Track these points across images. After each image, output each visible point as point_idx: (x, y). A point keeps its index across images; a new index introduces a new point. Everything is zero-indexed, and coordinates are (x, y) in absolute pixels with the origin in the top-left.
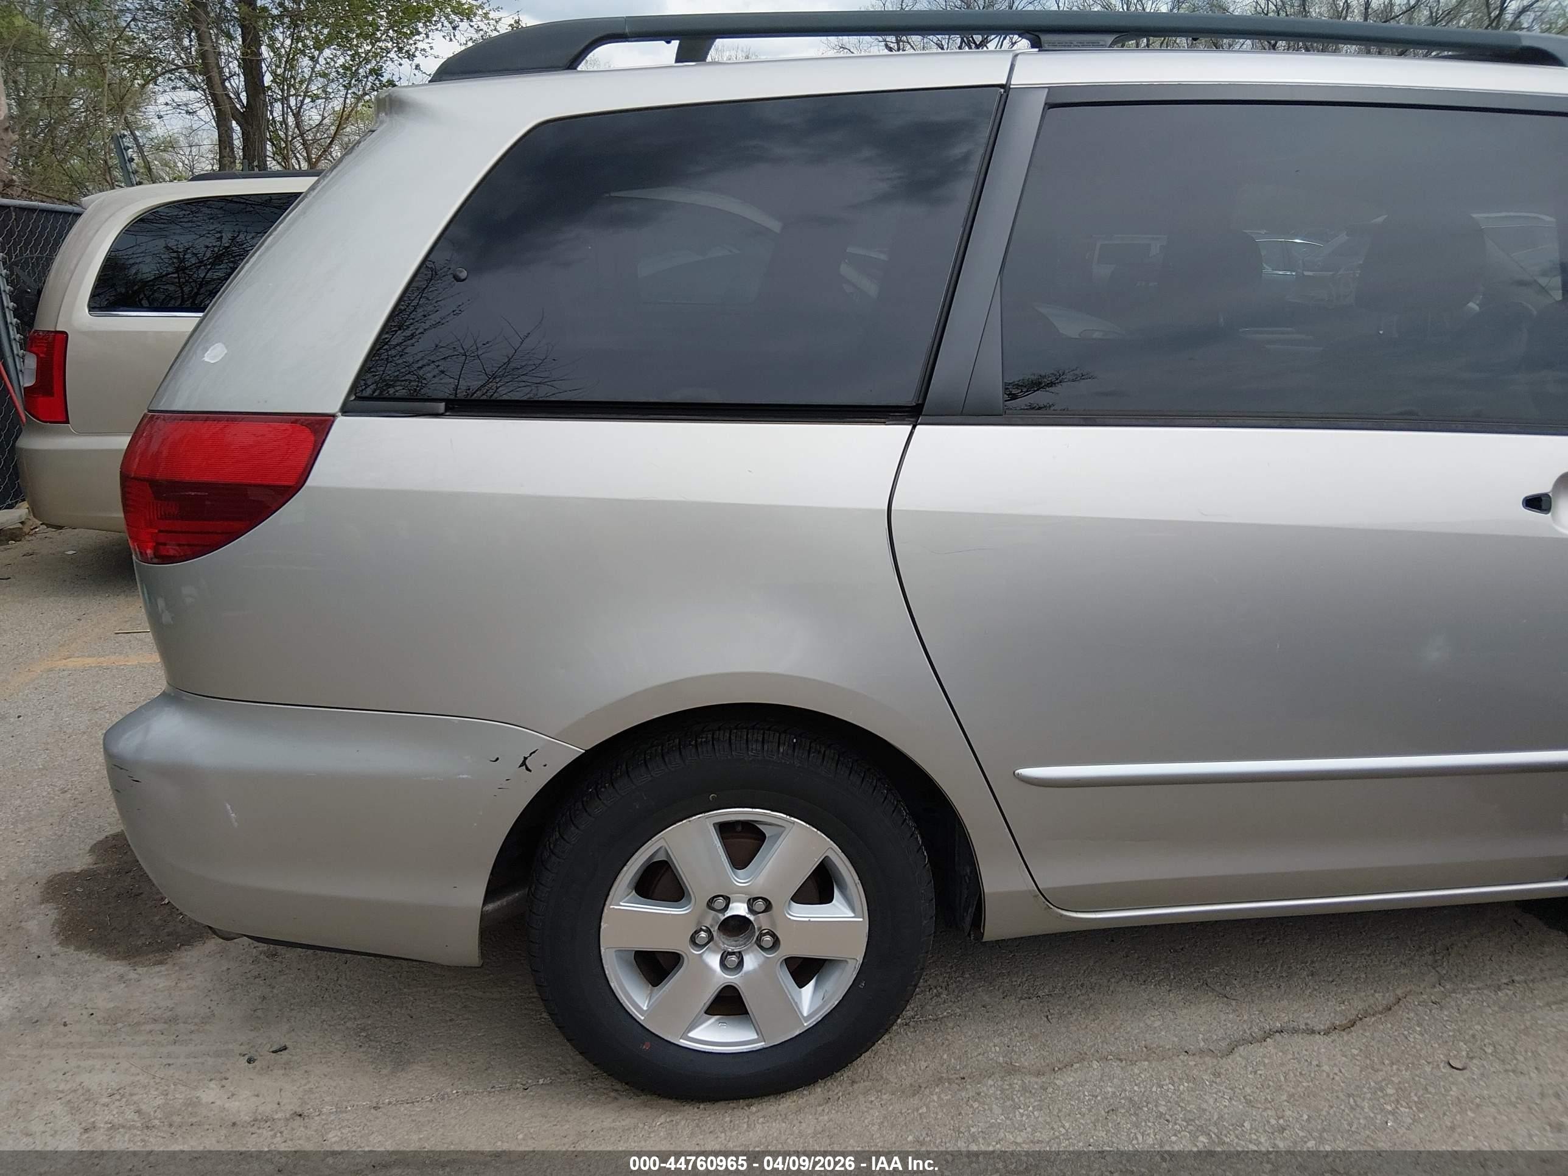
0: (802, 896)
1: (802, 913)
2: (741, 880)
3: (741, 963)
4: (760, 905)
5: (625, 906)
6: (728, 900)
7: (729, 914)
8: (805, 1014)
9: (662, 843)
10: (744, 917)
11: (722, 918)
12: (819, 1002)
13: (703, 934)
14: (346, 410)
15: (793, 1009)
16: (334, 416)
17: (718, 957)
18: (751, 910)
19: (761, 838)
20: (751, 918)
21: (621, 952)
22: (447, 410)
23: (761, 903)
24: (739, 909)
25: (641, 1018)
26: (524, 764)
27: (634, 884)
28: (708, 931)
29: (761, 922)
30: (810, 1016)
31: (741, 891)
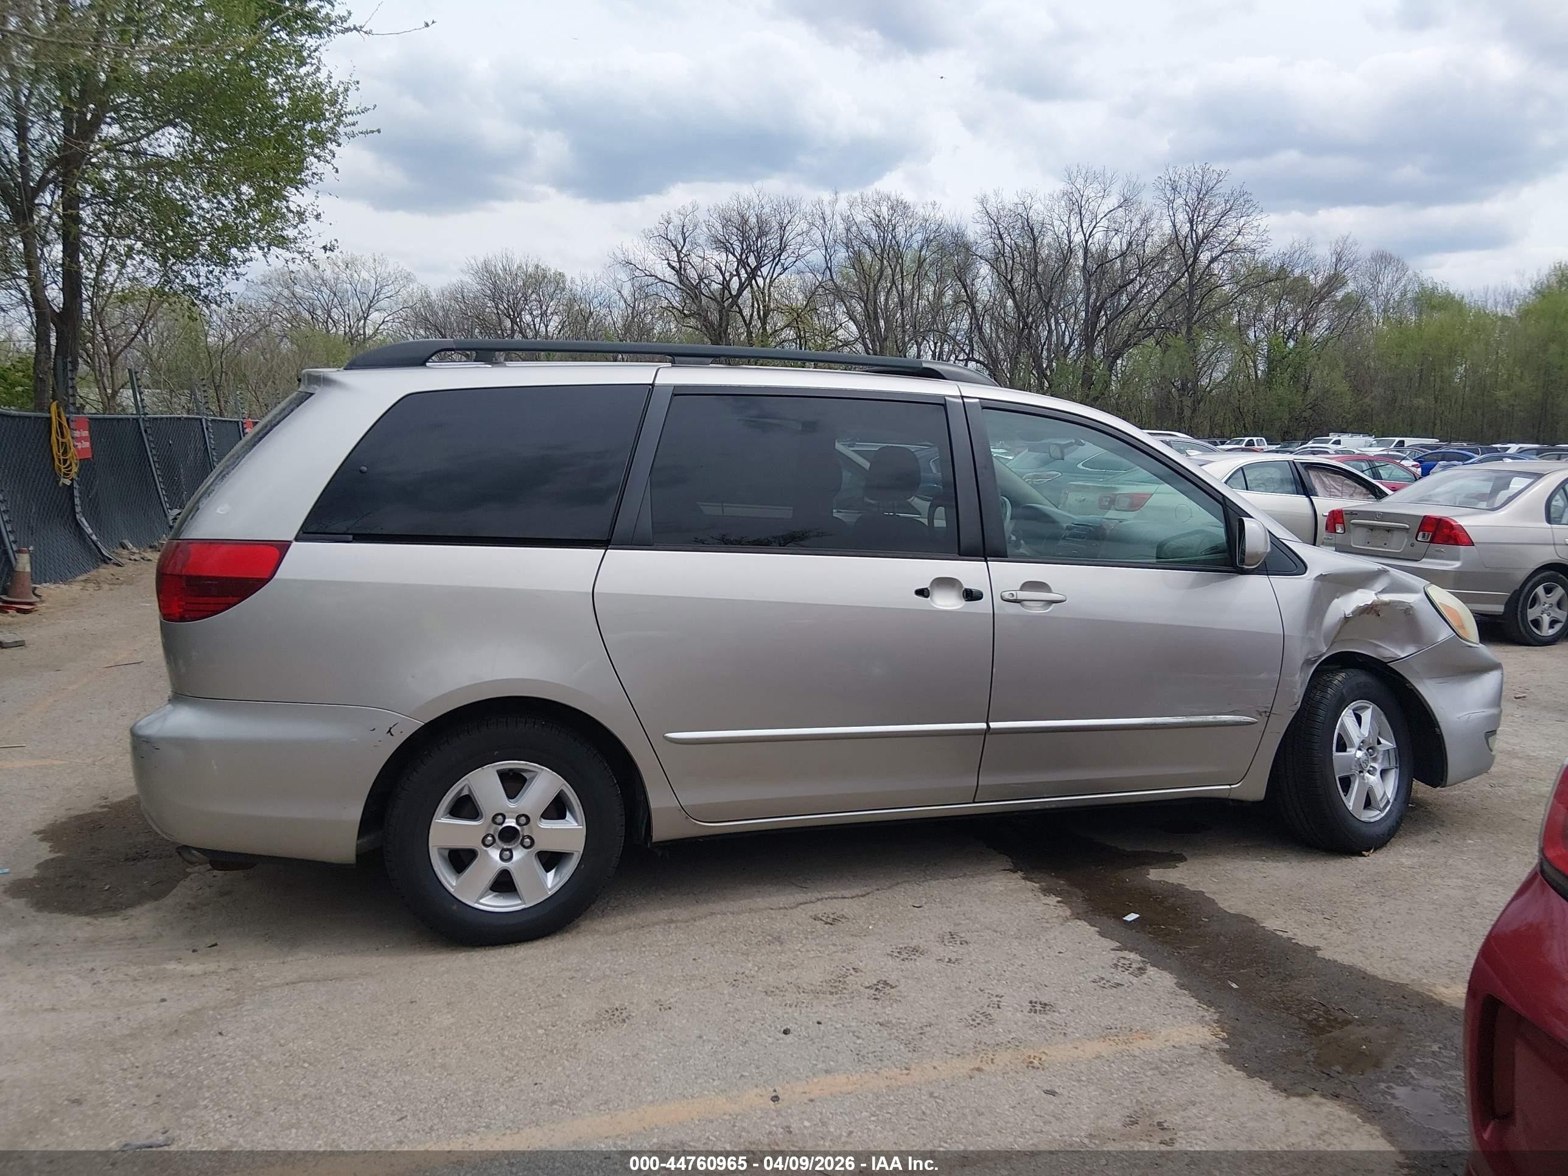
0: (547, 815)
1: (546, 824)
2: (512, 805)
3: (511, 857)
4: (523, 820)
5: (444, 820)
6: (504, 817)
7: (504, 825)
8: (549, 887)
9: (466, 782)
10: (514, 828)
11: (500, 828)
12: (558, 879)
13: (490, 838)
14: (297, 539)
15: (543, 884)
16: (291, 542)
17: (499, 852)
18: (518, 823)
19: (523, 781)
20: (518, 828)
21: (440, 849)
22: (354, 539)
23: (524, 819)
24: (511, 822)
25: (451, 890)
26: (389, 731)
27: (448, 811)
28: (493, 837)
29: (525, 831)
30: (552, 888)
31: (512, 811)
